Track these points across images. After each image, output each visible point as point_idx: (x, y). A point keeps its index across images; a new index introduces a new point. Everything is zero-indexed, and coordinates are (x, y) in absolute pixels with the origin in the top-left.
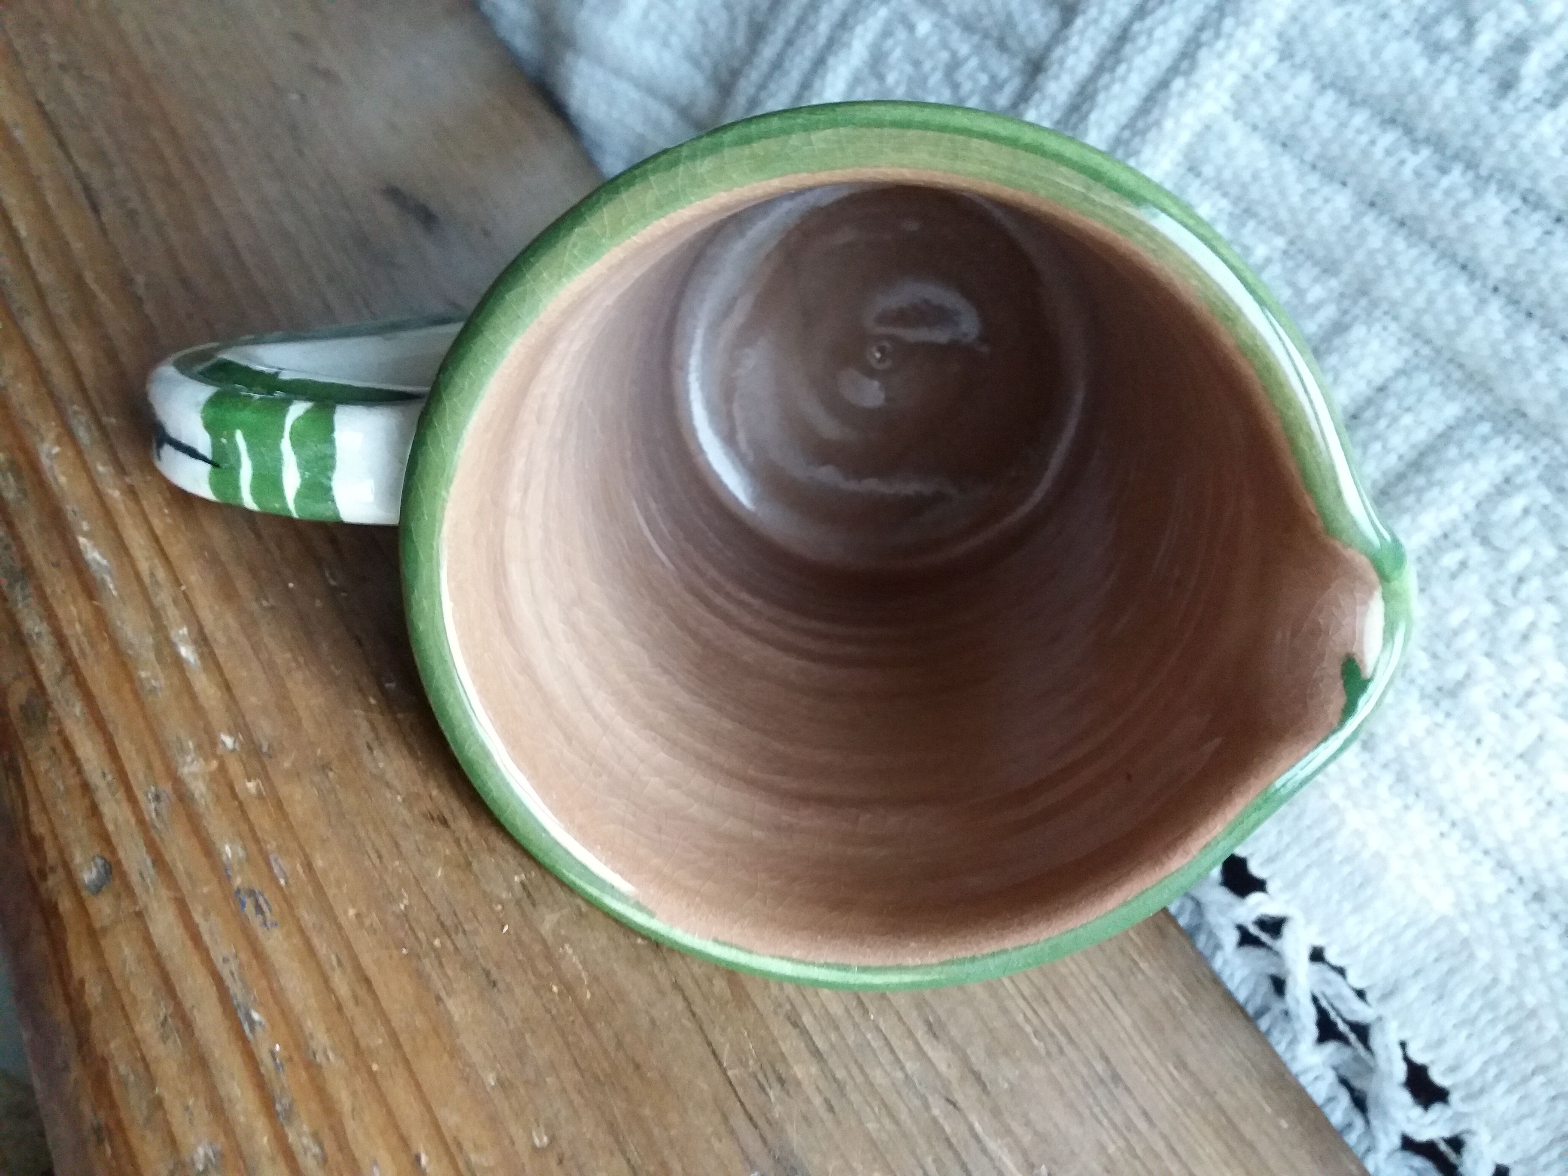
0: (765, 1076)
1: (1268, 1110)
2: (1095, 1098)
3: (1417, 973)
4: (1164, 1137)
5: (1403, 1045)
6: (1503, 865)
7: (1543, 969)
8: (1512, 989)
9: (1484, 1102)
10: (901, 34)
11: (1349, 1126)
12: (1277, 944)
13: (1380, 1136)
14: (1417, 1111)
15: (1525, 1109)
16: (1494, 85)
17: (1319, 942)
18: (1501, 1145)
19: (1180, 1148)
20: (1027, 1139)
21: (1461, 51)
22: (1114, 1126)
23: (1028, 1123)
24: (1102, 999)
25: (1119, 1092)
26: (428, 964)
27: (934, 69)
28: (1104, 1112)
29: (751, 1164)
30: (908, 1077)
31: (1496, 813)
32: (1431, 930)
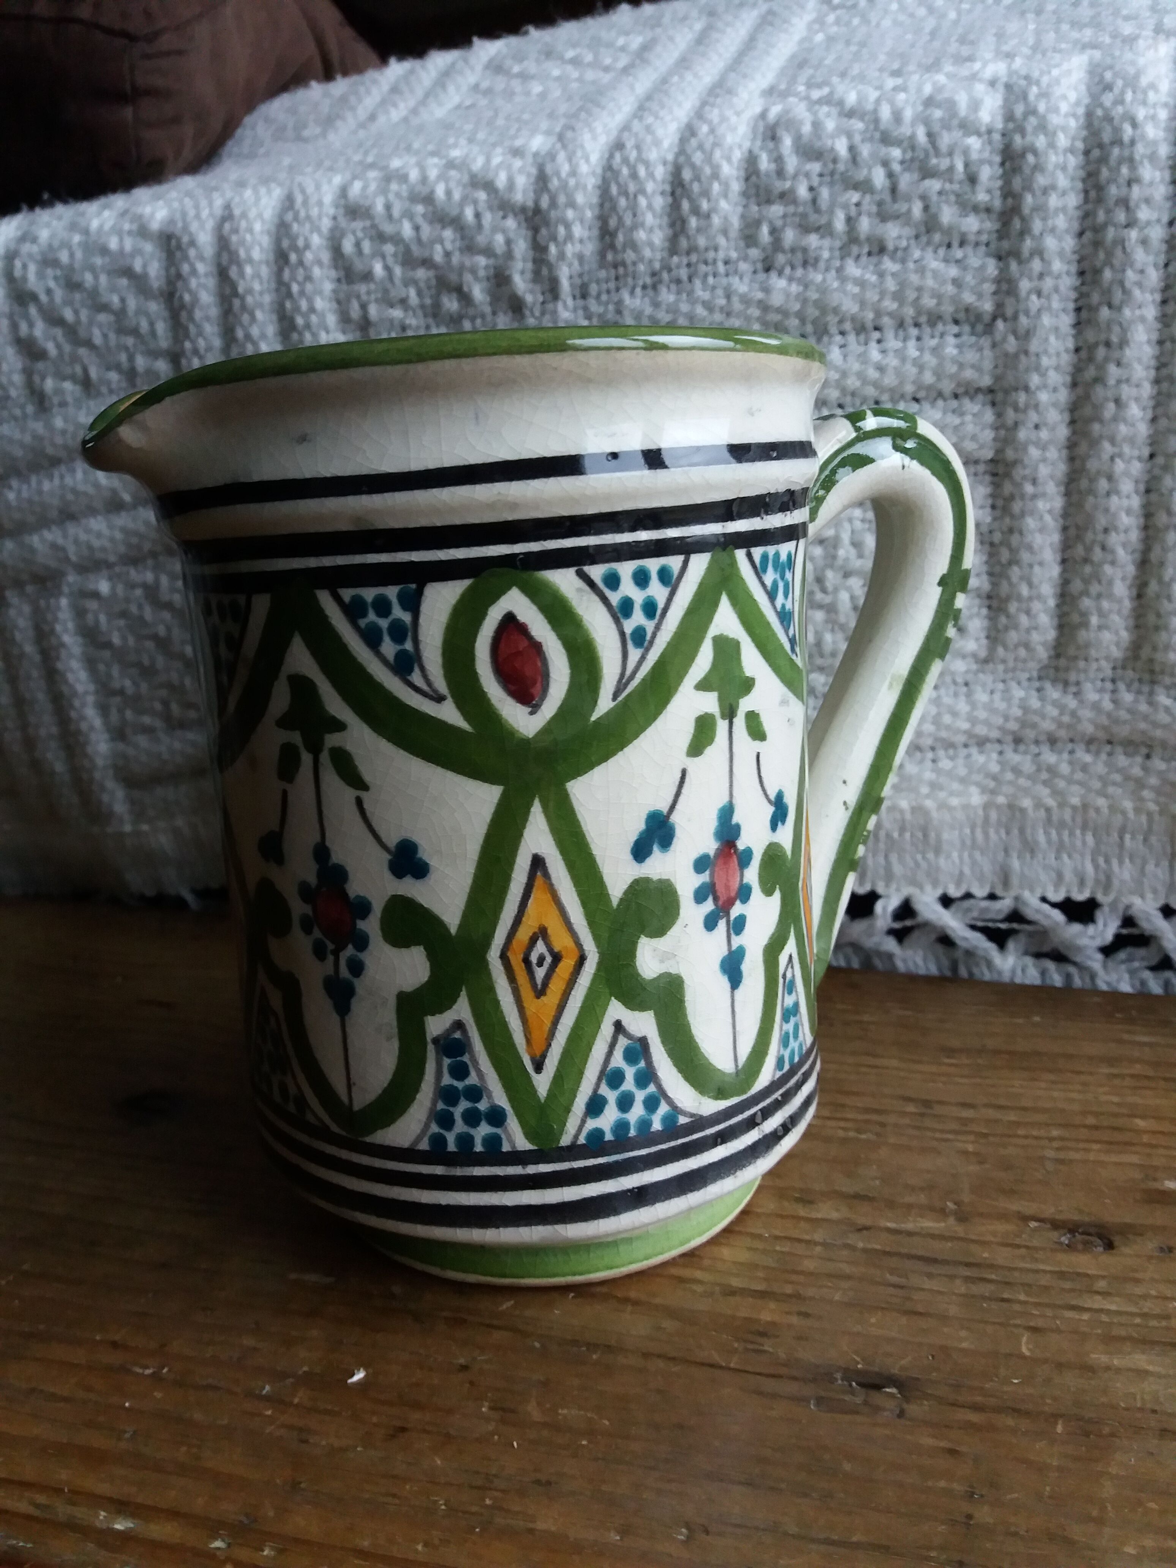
0: (752, 1342)
1: (1020, 1021)
2: (928, 1129)
3: (1006, 851)
4: (987, 1106)
5: (1044, 900)
6: (982, 743)
7: (1063, 777)
8: (1061, 805)
9: (1116, 883)
10: (92, 605)
11: (1068, 977)
12: (919, 919)
13: (1089, 963)
14: (1091, 929)
15: (1138, 861)
16: (510, 314)
17: (939, 892)
18: (1149, 896)
19: (1002, 1102)
20: (922, 1199)
21: (471, 311)
22: (956, 1132)
23: (913, 1189)
24: (869, 1066)
25: (938, 1110)
26: (500, 1520)
27: (140, 607)
28: (942, 1131)
29: (802, 1400)
30: (824, 1244)
31: (947, 719)
32: (986, 820)
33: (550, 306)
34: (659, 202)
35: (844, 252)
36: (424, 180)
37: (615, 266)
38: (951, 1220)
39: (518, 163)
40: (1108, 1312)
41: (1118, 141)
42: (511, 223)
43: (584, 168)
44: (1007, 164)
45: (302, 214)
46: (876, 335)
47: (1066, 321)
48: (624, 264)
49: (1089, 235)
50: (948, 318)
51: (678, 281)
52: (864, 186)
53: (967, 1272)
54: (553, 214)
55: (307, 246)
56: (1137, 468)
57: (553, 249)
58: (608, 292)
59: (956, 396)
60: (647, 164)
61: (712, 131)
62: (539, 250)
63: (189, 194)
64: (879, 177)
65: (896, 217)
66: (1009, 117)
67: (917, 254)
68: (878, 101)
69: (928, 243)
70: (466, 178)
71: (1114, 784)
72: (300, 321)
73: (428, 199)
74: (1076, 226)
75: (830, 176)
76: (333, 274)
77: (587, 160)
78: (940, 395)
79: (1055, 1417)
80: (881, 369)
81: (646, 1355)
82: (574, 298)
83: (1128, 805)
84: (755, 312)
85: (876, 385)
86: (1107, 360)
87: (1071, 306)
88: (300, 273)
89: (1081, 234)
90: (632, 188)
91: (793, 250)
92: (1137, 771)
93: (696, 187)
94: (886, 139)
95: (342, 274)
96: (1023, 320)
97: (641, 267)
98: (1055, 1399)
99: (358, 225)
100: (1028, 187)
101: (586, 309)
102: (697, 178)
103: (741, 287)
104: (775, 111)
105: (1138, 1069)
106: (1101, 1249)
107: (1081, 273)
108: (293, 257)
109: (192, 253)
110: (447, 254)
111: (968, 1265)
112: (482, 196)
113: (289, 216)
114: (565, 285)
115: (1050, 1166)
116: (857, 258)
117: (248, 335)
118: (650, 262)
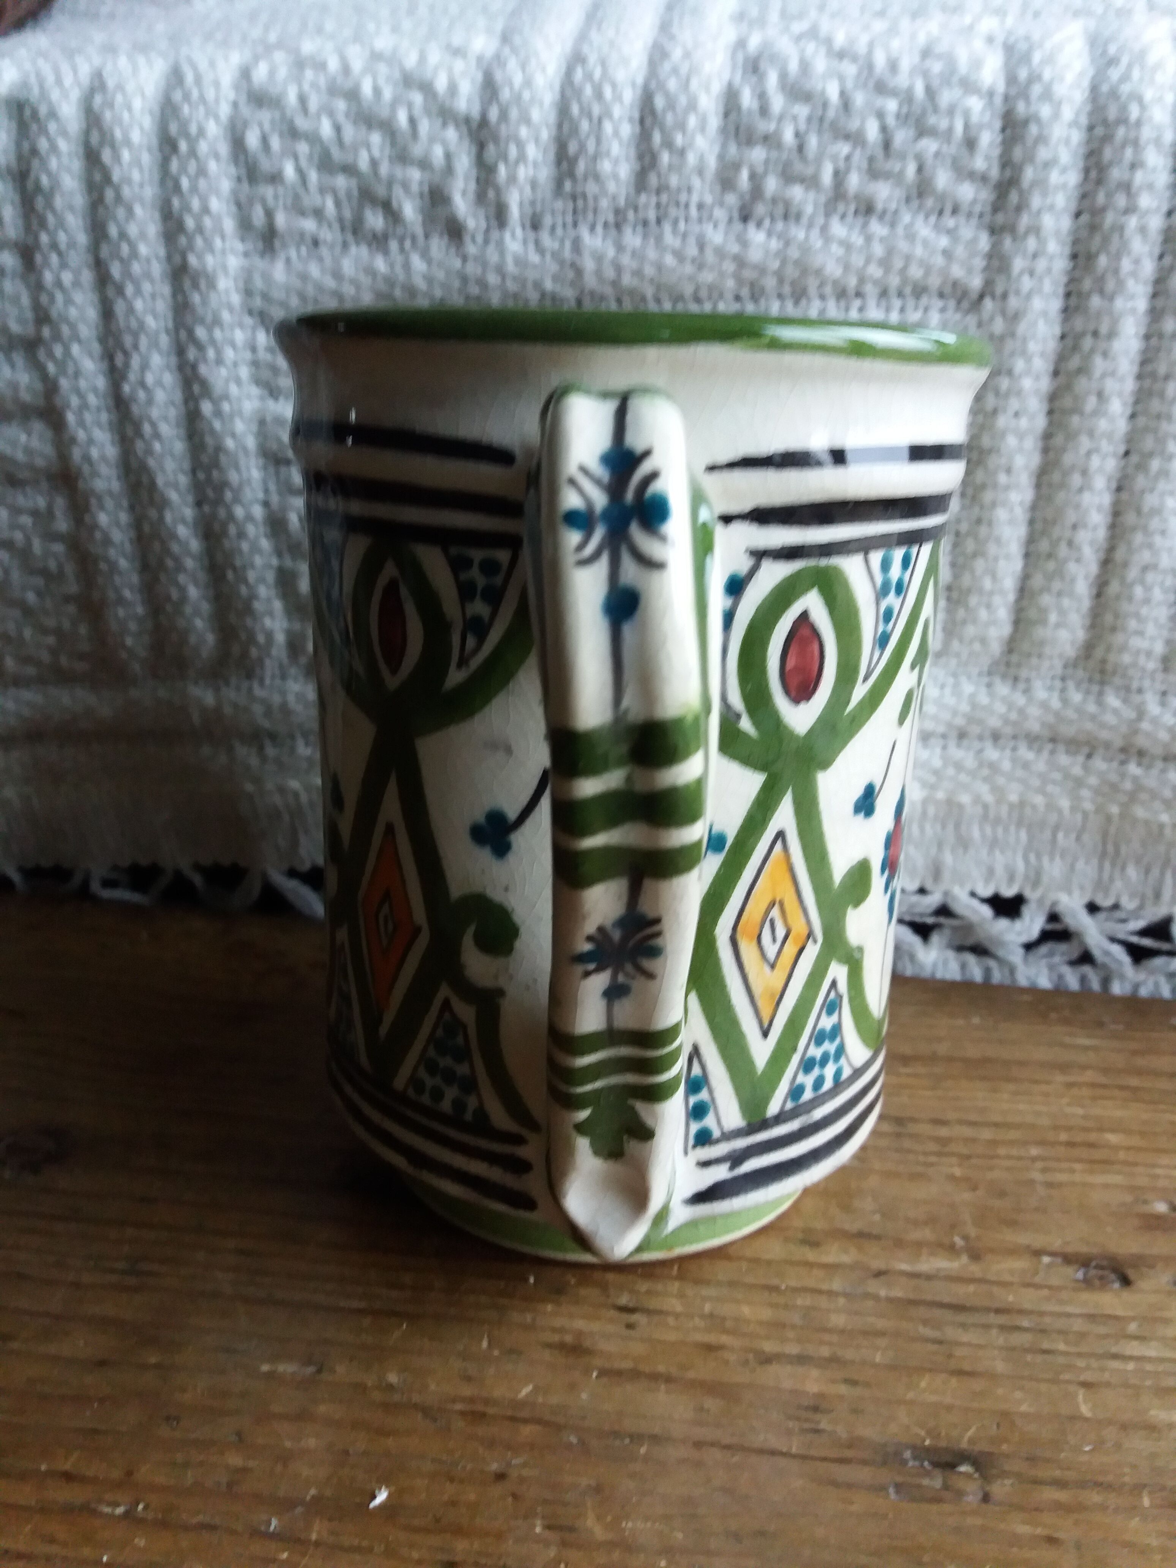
0: (806, 1420)
1: (961, 1023)
2: (909, 1151)
5: (973, 894)
7: (1003, 774)
8: (999, 801)
9: (1045, 879)
11: (987, 972)
13: (1011, 958)
14: (1018, 925)
15: (1069, 858)
18: (1076, 893)
19: (973, 1117)
20: (926, 1234)
21: (400, 230)
22: (939, 1154)
23: (916, 1223)
25: (913, 1128)
28: (925, 1154)
29: (882, 1489)
30: (846, 1295)
32: (924, 813)
33: (495, 234)
34: (627, 130)
35: (829, 209)
36: (346, 71)
37: (574, 197)
38: (964, 1259)
39: (459, 65)
40: (1149, 1359)
41: (1122, 120)
42: (451, 134)
43: (540, 81)
44: (1008, 131)
45: (195, 94)
47: (1056, 305)
48: (584, 196)
49: (1085, 218)
50: (935, 291)
51: (645, 223)
52: (856, 138)
53: (1002, 1319)
54: (503, 130)
55: (201, 134)
56: (1111, 465)
57: (502, 171)
58: (565, 226)
60: (614, 84)
61: (687, 55)
62: (484, 169)
63: (44, 55)
64: (872, 131)
65: (887, 176)
66: (1011, 79)
67: (906, 218)
68: (871, 45)
69: (920, 207)
70: (397, 75)
71: (1054, 782)
72: (190, 223)
73: (353, 95)
74: (1073, 206)
75: (819, 120)
76: (232, 170)
77: (544, 70)
79: (1138, 1488)
81: (698, 1445)
82: (523, 227)
83: (1065, 803)
84: (729, 266)
86: (1092, 351)
87: (1061, 291)
88: (192, 167)
89: (1078, 215)
90: (596, 110)
91: (774, 201)
92: (1077, 771)
93: (669, 119)
94: (881, 88)
95: (243, 172)
96: (1013, 302)
97: (604, 203)
98: (1134, 1467)
99: (266, 116)
100: (1030, 158)
101: (537, 243)
102: (671, 107)
103: (716, 236)
104: (754, 42)
105: (1089, 1076)
106: (1117, 1285)
107: (1074, 256)
108: (183, 146)
109: (52, 127)
110: (374, 163)
111: (998, 1311)
112: (418, 98)
113: (177, 95)
114: (514, 211)
115: (1041, 1191)
116: (843, 217)
117: (123, 235)
118: (614, 198)
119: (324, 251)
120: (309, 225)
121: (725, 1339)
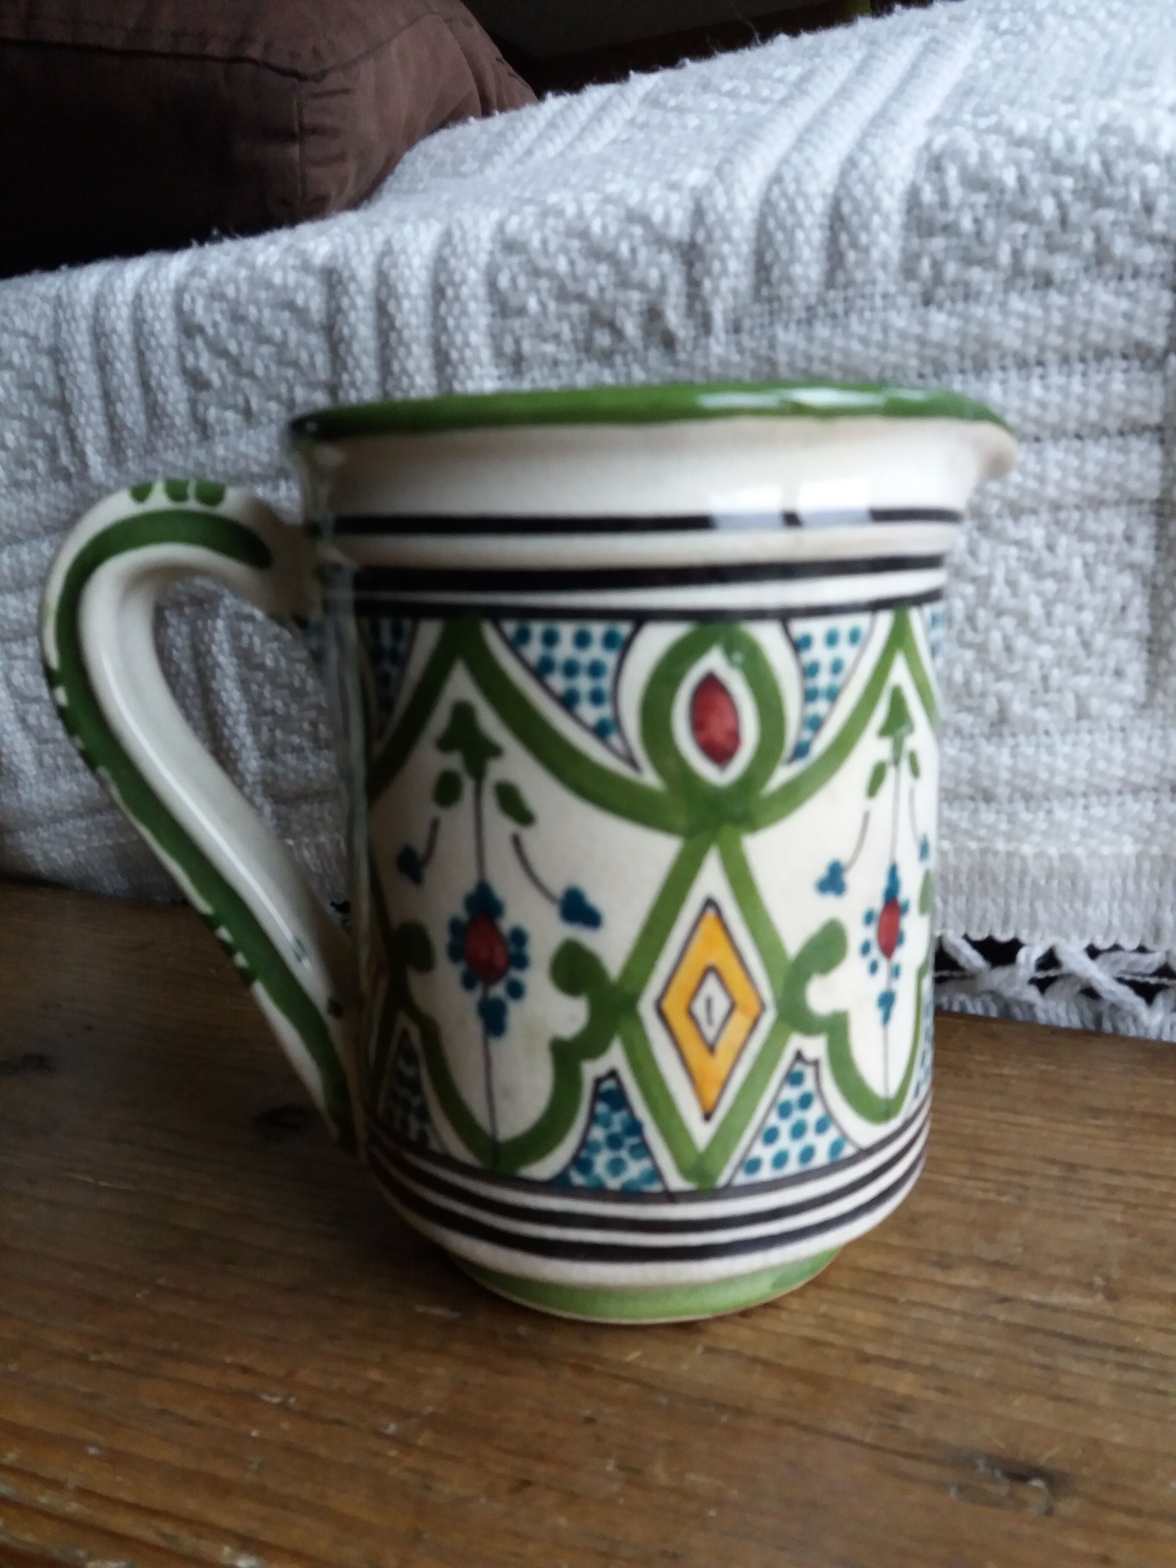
0: (888, 1417)
2: (1073, 1195)
3: (1159, 903)
4: (1136, 1173)
6: (1136, 791)
10: (246, 628)
12: (1064, 970)
16: (662, 349)
17: (1086, 943)
19: (1151, 1170)
20: (1066, 1270)
21: (623, 346)
22: (1104, 1200)
23: (1058, 1260)
24: (1009, 1123)
25: (1082, 1174)
28: (1089, 1198)
29: (942, 1486)
30: (963, 1314)
31: (1101, 765)
32: (1139, 870)
33: (702, 341)
34: (818, 236)
35: (1008, 285)
36: (580, 215)
37: (770, 300)
38: (1100, 1297)
39: (674, 197)
42: (666, 258)
43: (741, 202)
45: (460, 249)
46: (1038, 371)
48: (779, 299)
50: (1117, 353)
51: (834, 316)
52: (1033, 217)
53: (1119, 1357)
54: (709, 249)
55: (464, 281)
57: (707, 285)
58: (762, 326)
59: (1121, 433)
60: (806, 197)
61: (874, 163)
62: (693, 284)
63: (351, 229)
64: (1048, 208)
65: (1066, 248)
67: (1085, 286)
68: (1050, 130)
69: (1099, 275)
70: (622, 213)
72: (454, 355)
73: (584, 234)
75: (996, 207)
76: (488, 308)
77: (744, 193)
78: (1105, 432)
80: (1043, 405)
81: (777, 1421)
82: (727, 332)
84: (912, 347)
85: (1038, 422)
88: (456, 308)
90: (790, 221)
91: (954, 284)
93: (855, 221)
94: (1058, 168)
95: (496, 308)
97: (797, 303)
99: (515, 260)
101: (738, 344)
102: (857, 210)
103: (899, 321)
104: (940, 142)
108: (450, 292)
109: (352, 287)
110: (601, 290)
111: (1119, 1349)
112: (638, 231)
113: (447, 251)
114: (718, 320)
116: (1022, 292)
117: (404, 371)
118: (806, 296)
119: (562, 370)
120: (549, 348)
121: (831, 1337)
